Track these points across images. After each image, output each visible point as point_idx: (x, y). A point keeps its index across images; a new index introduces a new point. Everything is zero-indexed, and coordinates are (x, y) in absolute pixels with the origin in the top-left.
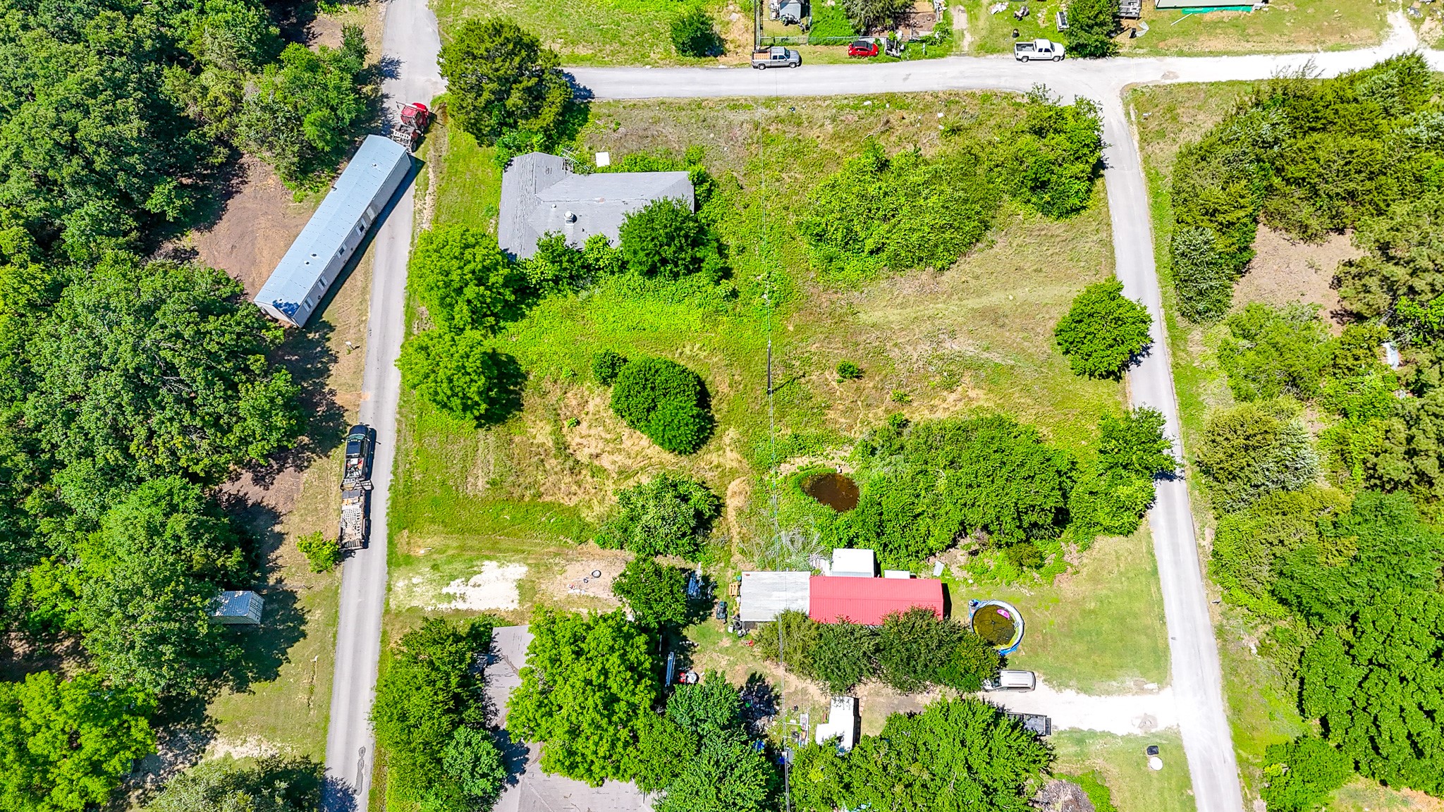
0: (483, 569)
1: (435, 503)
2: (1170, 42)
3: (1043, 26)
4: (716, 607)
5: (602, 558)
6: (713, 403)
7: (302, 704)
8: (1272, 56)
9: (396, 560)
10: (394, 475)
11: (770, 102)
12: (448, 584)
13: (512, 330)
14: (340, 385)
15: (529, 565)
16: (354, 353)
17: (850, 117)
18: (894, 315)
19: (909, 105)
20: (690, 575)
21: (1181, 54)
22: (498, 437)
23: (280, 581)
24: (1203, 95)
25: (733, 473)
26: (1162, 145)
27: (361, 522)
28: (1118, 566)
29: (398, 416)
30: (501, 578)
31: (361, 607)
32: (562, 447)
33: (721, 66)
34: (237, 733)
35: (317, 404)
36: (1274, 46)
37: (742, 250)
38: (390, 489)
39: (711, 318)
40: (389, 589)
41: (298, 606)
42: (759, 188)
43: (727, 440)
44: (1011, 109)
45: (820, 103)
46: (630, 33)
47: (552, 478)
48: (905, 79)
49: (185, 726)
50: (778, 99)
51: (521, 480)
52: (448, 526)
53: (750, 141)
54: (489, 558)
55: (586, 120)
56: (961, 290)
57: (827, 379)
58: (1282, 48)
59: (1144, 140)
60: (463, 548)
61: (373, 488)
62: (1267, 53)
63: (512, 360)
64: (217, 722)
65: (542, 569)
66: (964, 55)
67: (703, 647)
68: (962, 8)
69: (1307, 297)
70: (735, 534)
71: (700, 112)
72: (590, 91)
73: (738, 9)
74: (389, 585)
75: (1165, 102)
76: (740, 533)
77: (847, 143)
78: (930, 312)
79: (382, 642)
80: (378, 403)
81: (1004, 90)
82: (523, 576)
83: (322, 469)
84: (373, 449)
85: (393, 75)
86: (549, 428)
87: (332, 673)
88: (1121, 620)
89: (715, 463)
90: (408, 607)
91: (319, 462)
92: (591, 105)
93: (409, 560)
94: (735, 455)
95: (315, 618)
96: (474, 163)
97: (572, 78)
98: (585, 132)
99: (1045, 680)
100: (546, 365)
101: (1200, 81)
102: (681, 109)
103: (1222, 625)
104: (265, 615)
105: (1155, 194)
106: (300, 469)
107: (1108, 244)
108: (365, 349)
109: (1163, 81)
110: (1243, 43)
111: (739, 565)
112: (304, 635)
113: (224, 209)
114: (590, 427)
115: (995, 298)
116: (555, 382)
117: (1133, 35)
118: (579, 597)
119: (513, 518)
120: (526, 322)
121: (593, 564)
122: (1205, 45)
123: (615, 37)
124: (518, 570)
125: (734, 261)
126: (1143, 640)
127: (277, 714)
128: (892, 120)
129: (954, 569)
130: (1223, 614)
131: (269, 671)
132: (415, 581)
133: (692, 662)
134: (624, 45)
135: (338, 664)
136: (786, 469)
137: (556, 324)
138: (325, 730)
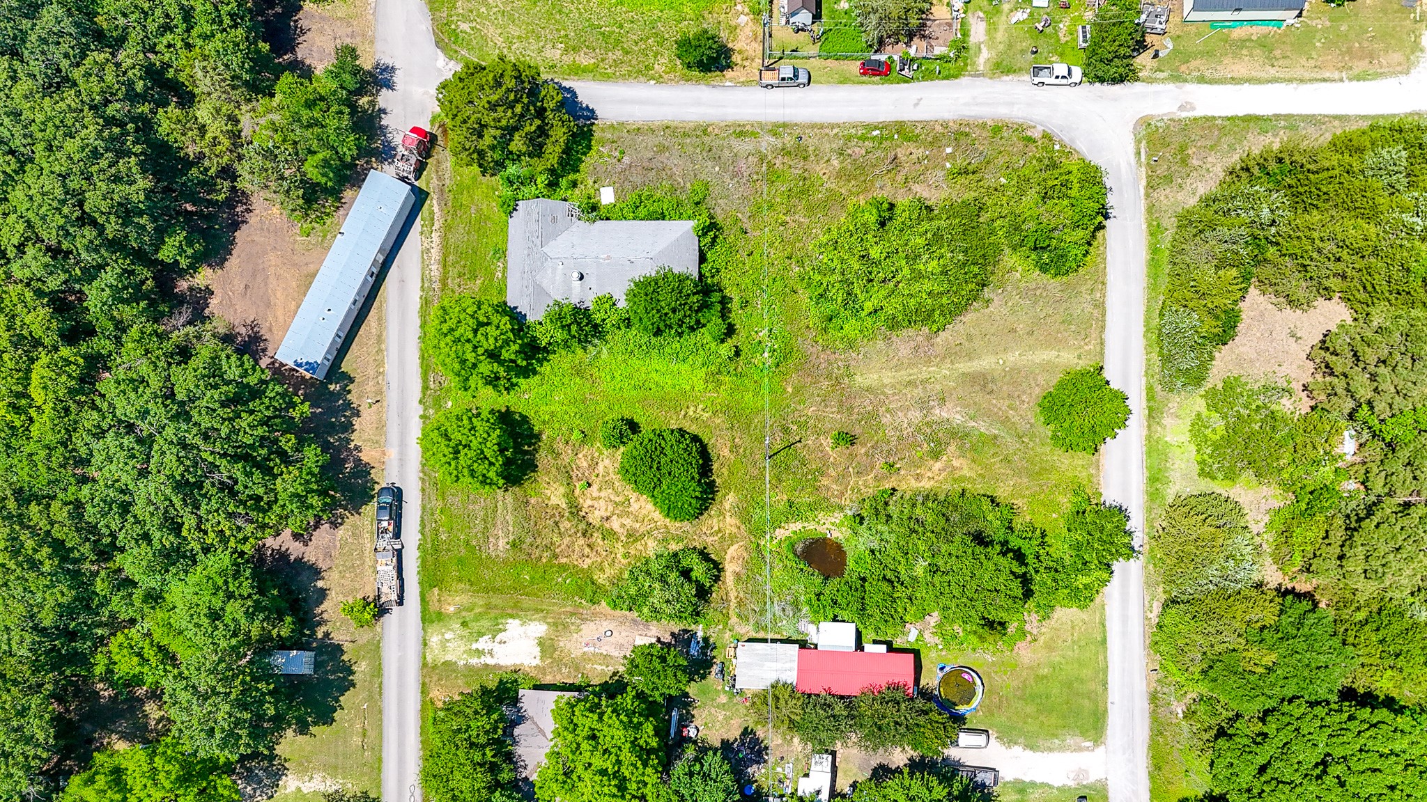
0: (507, 626)
1: (461, 562)
2: (1193, 64)
3: (1063, 40)
4: (715, 666)
5: (614, 619)
6: (715, 466)
7: (357, 746)
8: (1295, 85)
9: (430, 617)
10: (422, 534)
11: (777, 129)
12: (477, 641)
13: (524, 387)
14: (364, 441)
15: (548, 623)
16: (375, 407)
17: (857, 150)
18: (888, 377)
19: (918, 136)
20: (692, 635)
21: (1202, 80)
22: (516, 499)
23: (327, 635)
24: (1216, 133)
25: (733, 539)
26: (1168, 191)
27: (395, 582)
28: (1073, 635)
29: (421, 475)
30: (523, 636)
31: (402, 661)
32: (575, 510)
33: (728, 84)
34: (305, 770)
35: (345, 461)
36: (1299, 72)
37: (745, 304)
38: (419, 548)
39: (714, 377)
40: (425, 644)
41: (345, 657)
42: (763, 235)
43: (727, 505)
44: (1021, 145)
45: (827, 131)
46: (634, 37)
47: (566, 540)
48: (916, 105)
49: (258, 763)
50: (785, 125)
51: (539, 541)
52: (475, 585)
53: (755, 177)
54: (512, 617)
55: (589, 147)
56: (952, 353)
57: (821, 444)
58: (1307, 75)
59: (1151, 187)
60: (489, 607)
61: (403, 547)
62: (1290, 81)
63: (525, 419)
64: (286, 760)
65: (560, 628)
66: (978, 76)
67: (702, 703)
68: (981, 15)
69: (1283, 368)
70: (733, 598)
71: (705, 138)
72: (593, 111)
73: (747, 10)
74: (425, 640)
75: (1177, 140)
76: (737, 597)
77: (853, 182)
78: (924, 376)
79: (422, 692)
80: (402, 461)
81: (1016, 120)
82: (543, 634)
83: (355, 526)
84: (401, 509)
85: (389, 85)
86: (562, 490)
87: (381, 720)
88: (1069, 685)
89: (716, 528)
90: (442, 661)
91: (352, 519)
92: (594, 128)
93: (440, 617)
94: (734, 521)
95: (361, 669)
96: (478, 194)
97: (574, 94)
98: (589, 161)
99: (997, 738)
100: (557, 425)
101: (1217, 115)
102: (686, 135)
103: (1156, 692)
104: (318, 665)
105: (1154, 250)
106: (335, 525)
107: (1100, 305)
108: (385, 404)
109: (1179, 113)
110: (1268, 68)
111: (736, 627)
112: (354, 685)
113: (232, 243)
114: (600, 489)
115: (986, 363)
116: (567, 443)
117: (1156, 56)
118: (593, 655)
119: (532, 578)
120: (537, 378)
121: (605, 624)
122: (1228, 70)
123: (618, 42)
124: (538, 629)
125: (737, 316)
126: (1086, 702)
127: (336, 754)
128: (899, 155)
129: (927, 635)
130: (1159, 681)
131: (326, 717)
132: (448, 636)
133: (693, 716)
134: (627, 53)
135: (386, 712)
136: (781, 534)
137: (566, 380)
138: (379, 769)
